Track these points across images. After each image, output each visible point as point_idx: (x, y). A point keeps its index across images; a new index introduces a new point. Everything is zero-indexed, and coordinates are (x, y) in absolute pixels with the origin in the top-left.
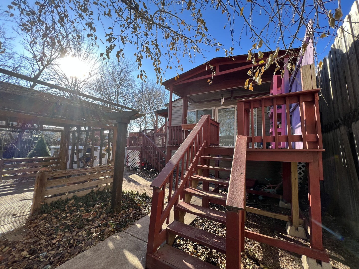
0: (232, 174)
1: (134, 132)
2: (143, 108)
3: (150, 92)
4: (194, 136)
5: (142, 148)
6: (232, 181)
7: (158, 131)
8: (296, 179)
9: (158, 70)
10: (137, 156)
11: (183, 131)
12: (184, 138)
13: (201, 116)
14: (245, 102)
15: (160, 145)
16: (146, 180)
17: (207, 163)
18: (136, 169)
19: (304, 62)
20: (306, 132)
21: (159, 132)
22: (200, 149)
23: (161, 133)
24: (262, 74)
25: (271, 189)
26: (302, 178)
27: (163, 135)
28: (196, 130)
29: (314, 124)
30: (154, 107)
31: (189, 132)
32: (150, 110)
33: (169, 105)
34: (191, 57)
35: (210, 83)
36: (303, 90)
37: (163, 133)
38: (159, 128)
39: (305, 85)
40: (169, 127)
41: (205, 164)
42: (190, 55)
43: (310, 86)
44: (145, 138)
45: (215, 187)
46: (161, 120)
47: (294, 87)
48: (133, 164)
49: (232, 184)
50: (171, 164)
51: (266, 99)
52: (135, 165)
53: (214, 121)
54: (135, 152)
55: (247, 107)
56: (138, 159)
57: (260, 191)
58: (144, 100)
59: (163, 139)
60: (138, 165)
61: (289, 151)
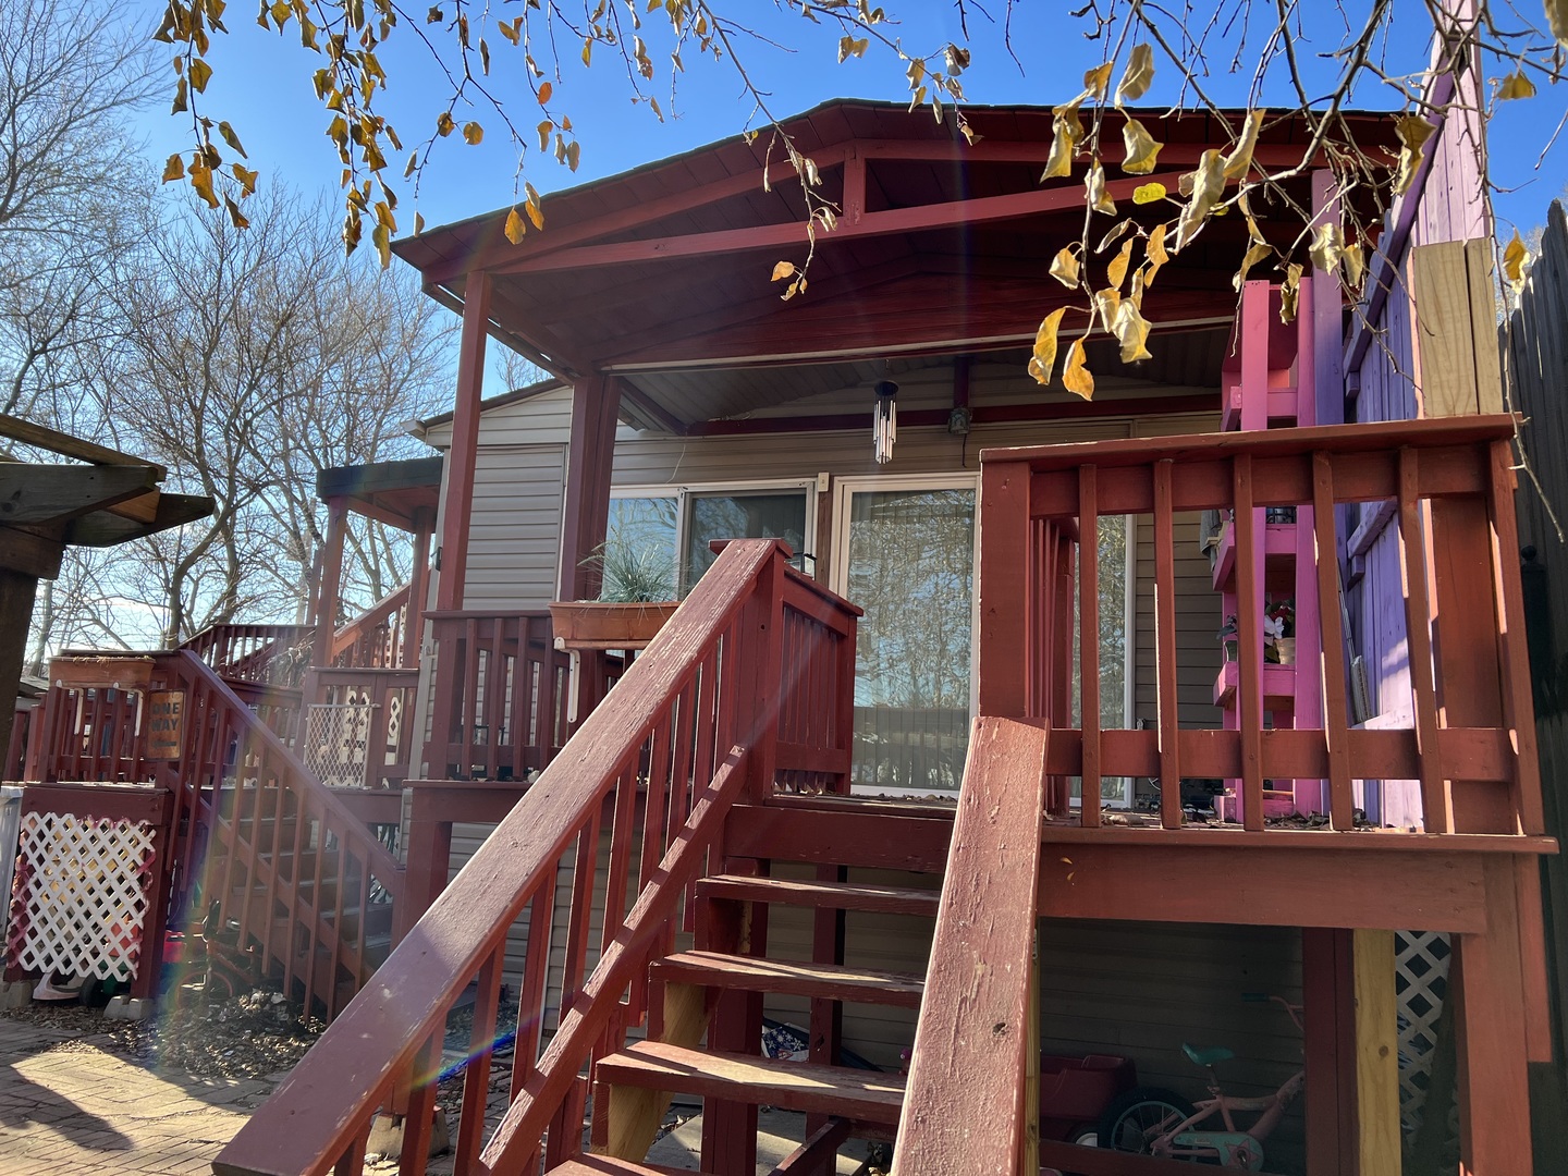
0: (924, 1037)
1: (113, 645)
2: (211, 430)
3: (292, 303)
4: (643, 709)
5: (170, 794)
6: (926, 1094)
7: (338, 649)
8: (1384, 1051)
9: (356, 135)
10: (125, 868)
11: (562, 659)
12: (572, 715)
13: (718, 549)
14: (1041, 468)
15: (351, 768)
16: (196, 1092)
17: (746, 929)
18: (97, 994)
19: (1434, 218)
20: (1443, 712)
21: (349, 651)
22: (693, 822)
23: (369, 663)
24: (1153, 272)
25: (1221, 1128)
26: (1431, 1037)
27: (384, 681)
28: (664, 663)
29: (1493, 654)
30: (314, 436)
31: (616, 668)
32: (285, 455)
33: (450, 427)
34: (647, 72)
35: (792, 288)
36: (1421, 416)
37: (383, 660)
38: (357, 615)
39: (1435, 379)
40: (438, 619)
41: (729, 946)
42: (641, 57)
43: (1464, 390)
44: (211, 703)
45: (809, 1134)
46: (380, 546)
47: (1377, 380)
48: (77, 950)
49: (920, 1122)
50: (429, 951)
51: (1186, 458)
52: (95, 954)
53: (818, 591)
54: (104, 838)
55: (1055, 507)
56: (128, 903)
57: (1149, 1150)
58: (224, 365)
59: (379, 716)
60: (124, 956)
61: (1334, 844)
